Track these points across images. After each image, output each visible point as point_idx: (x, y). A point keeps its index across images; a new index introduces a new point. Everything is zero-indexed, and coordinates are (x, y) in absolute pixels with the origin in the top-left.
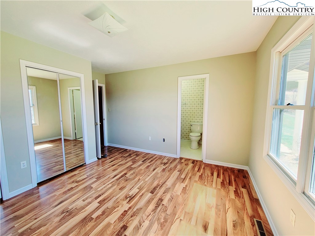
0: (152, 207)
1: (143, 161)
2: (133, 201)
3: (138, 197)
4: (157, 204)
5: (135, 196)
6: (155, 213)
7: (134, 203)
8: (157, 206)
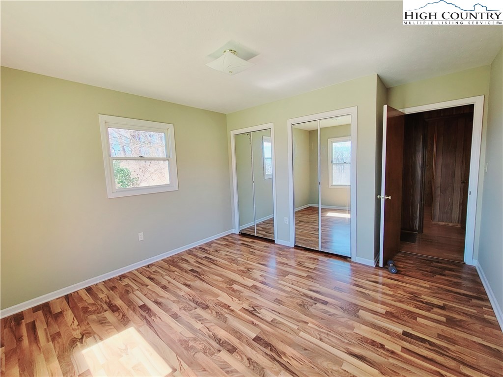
0: (223, 334)
1: (405, 333)
2: (245, 313)
3: (252, 319)
4: (225, 342)
5: (254, 316)
6: (209, 336)
7: (240, 315)
8: (221, 342)
